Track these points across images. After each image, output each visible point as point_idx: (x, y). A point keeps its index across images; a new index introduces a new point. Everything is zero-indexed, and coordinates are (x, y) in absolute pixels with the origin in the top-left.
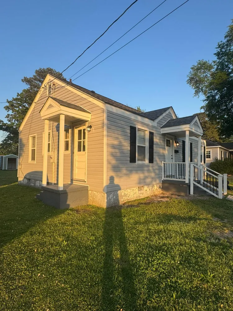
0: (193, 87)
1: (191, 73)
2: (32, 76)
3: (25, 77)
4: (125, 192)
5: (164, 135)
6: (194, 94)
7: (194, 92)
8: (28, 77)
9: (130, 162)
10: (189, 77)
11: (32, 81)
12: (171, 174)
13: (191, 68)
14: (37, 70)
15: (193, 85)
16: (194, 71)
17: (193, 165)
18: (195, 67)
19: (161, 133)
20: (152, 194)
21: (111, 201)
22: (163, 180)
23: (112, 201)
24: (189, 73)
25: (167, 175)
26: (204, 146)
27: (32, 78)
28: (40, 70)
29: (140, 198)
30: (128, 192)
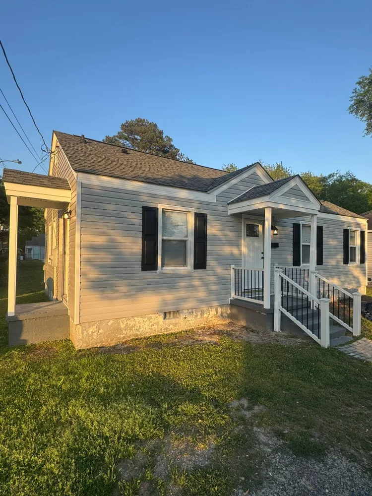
0: (365, 119)
1: (356, 92)
2: (116, 134)
3: (106, 137)
4: (129, 322)
5: (238, 216)
6: (366, 131)
7: (366, 127)
8: (111, 136)
9: (142, 270)
10: (355, 100)
11: (116, 140)
12: (257, 287)
13: (357, 83)
14: (123, 124)
15: (363, 115)
16: (364, 87)
17: (278, 274)
18: (366, 79)
19: (229, 213)
20: (202, 325)
21: (93, 338)
22: (232, 299)
23: (95, 337)
24: (353, 92)
25: (245, 290)
26: (360, 230)
27: (117, 136)
28: (127, 123)
29: (168, 332)
30: (137, 323)
